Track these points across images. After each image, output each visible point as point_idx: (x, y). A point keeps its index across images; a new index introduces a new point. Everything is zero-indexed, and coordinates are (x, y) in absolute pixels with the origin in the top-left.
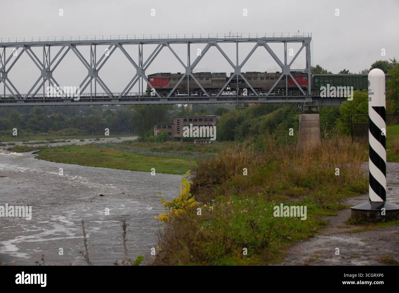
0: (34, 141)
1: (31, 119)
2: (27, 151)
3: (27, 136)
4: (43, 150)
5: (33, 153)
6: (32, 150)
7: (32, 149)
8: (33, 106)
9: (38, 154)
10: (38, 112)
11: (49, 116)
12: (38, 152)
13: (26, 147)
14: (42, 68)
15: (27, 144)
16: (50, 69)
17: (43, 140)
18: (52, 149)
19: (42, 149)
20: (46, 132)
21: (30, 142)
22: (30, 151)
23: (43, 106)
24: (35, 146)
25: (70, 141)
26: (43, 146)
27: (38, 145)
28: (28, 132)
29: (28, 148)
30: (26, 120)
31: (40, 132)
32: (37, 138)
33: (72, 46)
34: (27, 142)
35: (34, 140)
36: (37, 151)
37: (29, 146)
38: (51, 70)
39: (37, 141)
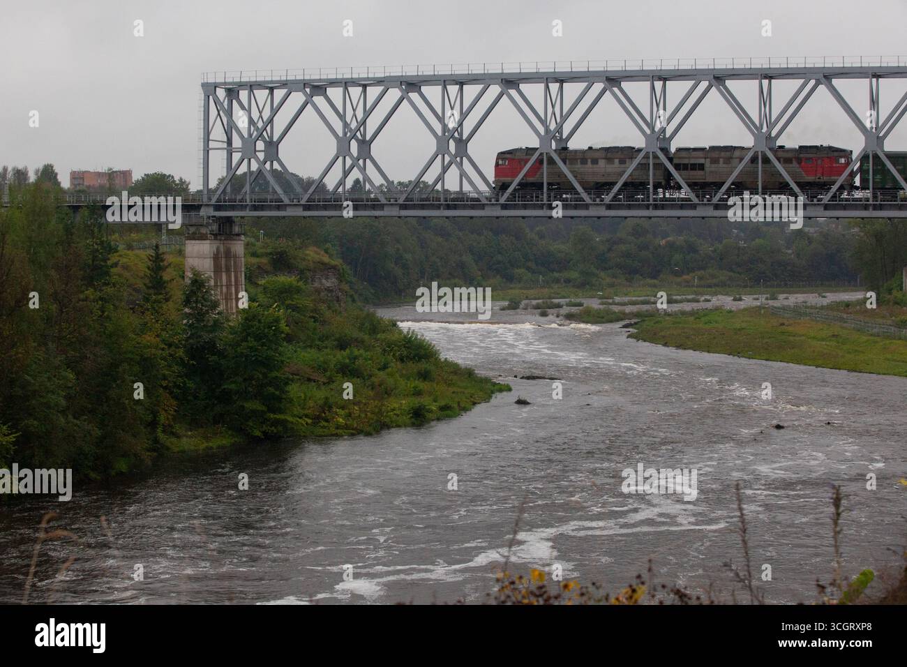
0: (626, 299)
1: (623, 247)
2: (611, 321)
3: (612, 285)
4: (646, 319)
5: (625, 326)
6: (622, 320)
7: (622, 316)
8: (626, 218)
9: (635, 328)
10: (638, 232)
11: (663, 242)
12: (636, 323)
13: (608, 312)
14: (648, 132)
15: (611, 304)
16: (665, 134)
17: (648, 296)
18: (667, 318)
19: (646, 317)
20: (654, 277)
21: (617, 299)
22: (618, 320)
23: (650, 218)
24: (628, 309)
25: (709, 301)
26: (647, 311)
27: (634, 308)
28: (614, 276)
29: (612, 314)
30: (610, 250)
31: (641, 277)
32: (634, 291)
33: (716, 80)
34: (610, 301)
35: (626, 295)
36: (633, 321)
37: (616, 309)
38: (667, 136)
39: (634, 299)
